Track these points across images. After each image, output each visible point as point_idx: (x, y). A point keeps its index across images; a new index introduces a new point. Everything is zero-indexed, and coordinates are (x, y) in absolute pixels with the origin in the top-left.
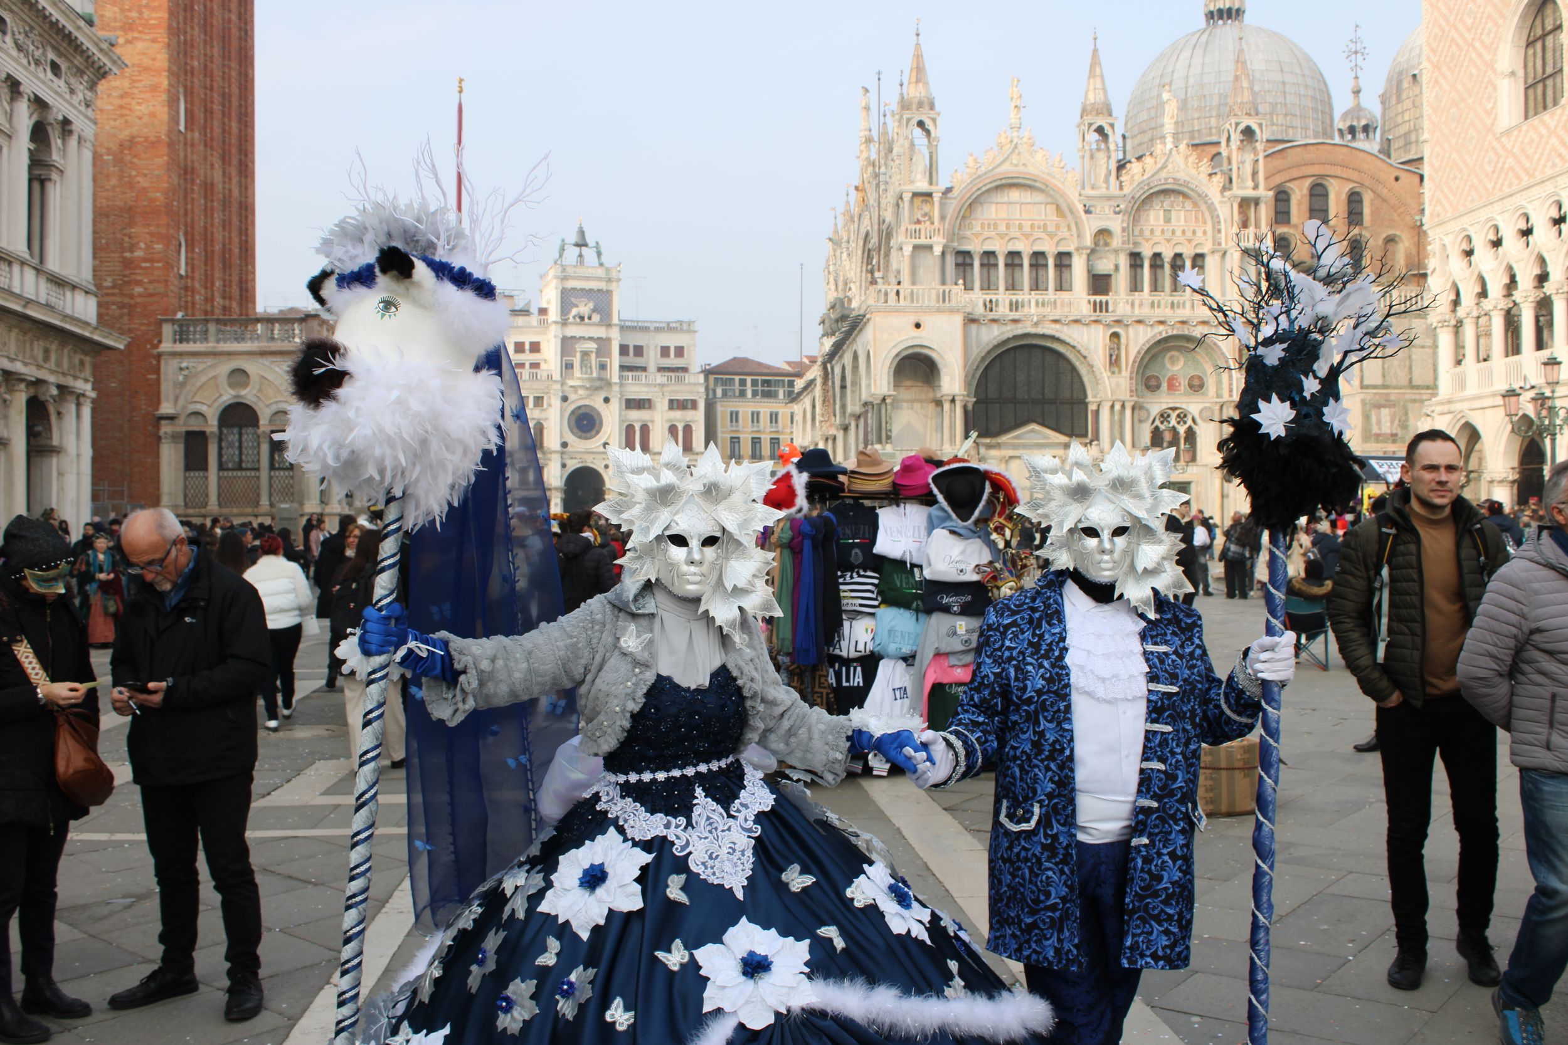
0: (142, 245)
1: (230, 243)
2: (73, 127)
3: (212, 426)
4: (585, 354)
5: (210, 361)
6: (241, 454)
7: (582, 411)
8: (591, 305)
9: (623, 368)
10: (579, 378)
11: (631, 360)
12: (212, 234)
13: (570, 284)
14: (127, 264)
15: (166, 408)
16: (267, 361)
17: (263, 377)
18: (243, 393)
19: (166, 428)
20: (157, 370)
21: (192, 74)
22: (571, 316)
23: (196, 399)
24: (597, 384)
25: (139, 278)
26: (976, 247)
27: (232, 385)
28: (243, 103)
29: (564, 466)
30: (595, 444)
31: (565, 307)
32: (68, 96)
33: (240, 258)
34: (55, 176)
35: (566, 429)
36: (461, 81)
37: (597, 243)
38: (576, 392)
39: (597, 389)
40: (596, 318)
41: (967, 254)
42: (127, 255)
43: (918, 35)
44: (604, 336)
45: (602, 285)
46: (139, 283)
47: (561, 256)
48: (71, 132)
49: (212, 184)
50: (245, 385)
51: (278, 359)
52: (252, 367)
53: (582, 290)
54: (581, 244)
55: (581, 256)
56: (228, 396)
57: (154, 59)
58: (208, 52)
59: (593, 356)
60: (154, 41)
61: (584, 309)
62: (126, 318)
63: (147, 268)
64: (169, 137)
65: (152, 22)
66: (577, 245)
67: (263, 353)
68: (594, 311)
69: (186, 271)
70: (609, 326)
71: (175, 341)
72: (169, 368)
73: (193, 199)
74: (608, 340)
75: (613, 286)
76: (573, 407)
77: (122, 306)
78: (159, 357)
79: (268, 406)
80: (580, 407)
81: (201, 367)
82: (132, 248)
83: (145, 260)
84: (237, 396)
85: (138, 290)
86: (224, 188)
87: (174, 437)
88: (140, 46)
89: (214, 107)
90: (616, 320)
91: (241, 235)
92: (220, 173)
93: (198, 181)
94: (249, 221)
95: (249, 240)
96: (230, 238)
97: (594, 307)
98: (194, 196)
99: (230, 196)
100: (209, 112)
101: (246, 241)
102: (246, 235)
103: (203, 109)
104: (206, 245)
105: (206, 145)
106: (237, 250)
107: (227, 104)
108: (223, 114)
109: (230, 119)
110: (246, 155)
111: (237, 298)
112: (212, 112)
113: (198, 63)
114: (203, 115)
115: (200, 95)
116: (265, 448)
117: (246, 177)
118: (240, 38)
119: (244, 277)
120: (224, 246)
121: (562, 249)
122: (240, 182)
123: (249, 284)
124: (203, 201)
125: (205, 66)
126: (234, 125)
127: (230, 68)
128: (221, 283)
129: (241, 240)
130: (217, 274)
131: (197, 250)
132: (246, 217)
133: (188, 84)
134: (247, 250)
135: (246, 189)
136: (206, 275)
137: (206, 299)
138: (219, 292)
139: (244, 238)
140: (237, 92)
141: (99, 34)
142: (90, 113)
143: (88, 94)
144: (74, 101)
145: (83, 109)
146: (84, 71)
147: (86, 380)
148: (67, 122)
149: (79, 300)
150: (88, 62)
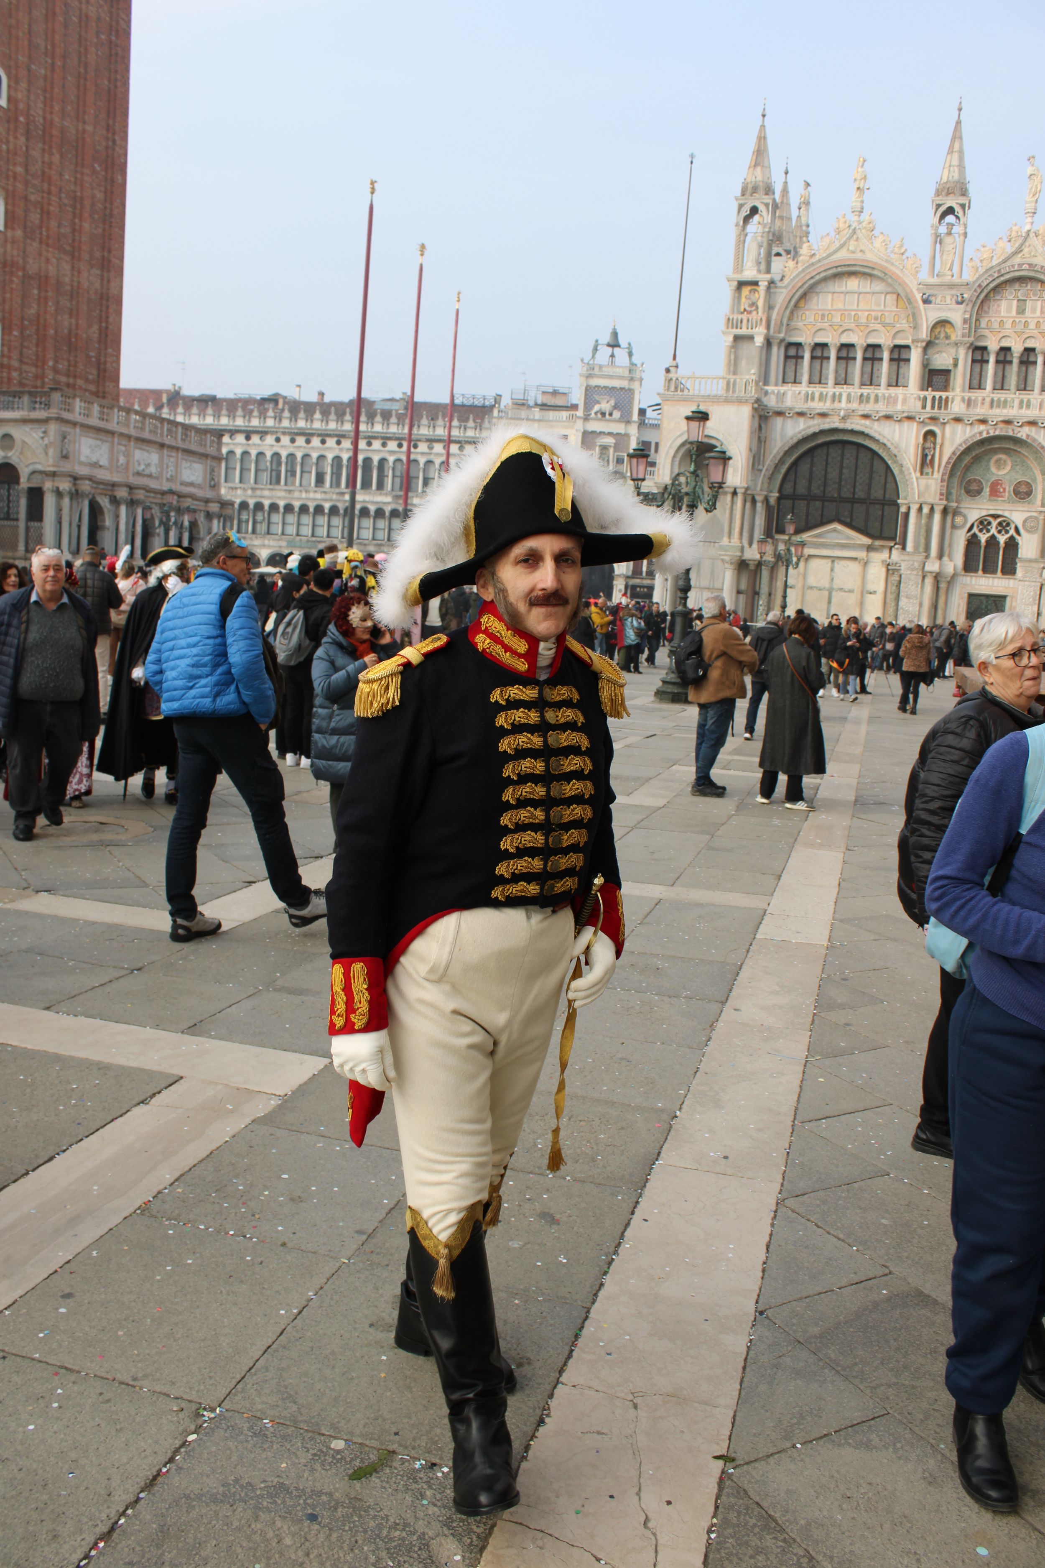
1: (77, 329)
4: (604, 448)
8: (612, 403)
12: (45, 320)
13: (595, 382)
16: (27, 428)
17: (24, 442)
18: (10, 454)
22: (593, 412)
26: (806, 338)
27: (2, 447)
28: (108, 205)
31: (588, 406)
33: (99, 342)
36: (373, 183)
37: (629, 344)
40: (617, 414)
41: (799, 345)
43: (764, 116)
44: (623, 432)
45: (624, 384)
47: (593, 357)
49: (47, 277)
50: (10, 447)
51: (35, 426)
52: (18, 433)
53: (606, 387)
54: (614, 344)
55: (612, 356)
58: (46, 160)
59: (611, 450)
61: (606, 406)
66: (609, 345)
67: (25, 421)
68: (615, 407)
70: (628, 422)
73: (12, 289)
74: (627, 435)
75: (635, 386)
79: (27, 466)
84: (5, 457)
86: (72, 281)
89: (52, 208)
90: (635, 417)
91: (101, 322)
92: (66, 267)
93: (20, 274)
94: (111, 310)
95: (110, 327)
96: (77, 324)
97: (616, 404)
98: (14, 286)
99: (79, 287)
100: (45, 214)
101: (107, 328)
102: (107, 322)
103: (39, 211)
104: (38, 330)
105: (41, 242)
106: (96, 335)
107: (79, 206)
108: (74, 214)
109: (81, 219)
110: (110, 252)
111: (91, 377)
112: (48, 213)
113: (27, 170)
114: (38, 216)
115: (32, 198)
116: (23, 502)
117: (109, 271)
118: (107, 148)
119: (103, 359)
120: (70, 331)
121: (595, 349)
122: (102, 276)
123: (108, 365)
124: (36, 292)
125: (43, 172)
126: (86, 226)
127: (82, 174)
128: (66, 363)
129: (100, 326)
130: (50, 355)
131: (15, 333)
132: (108, 307)
133: (10, 188)
134: (107, 336)
135: (109, 281)
136: (37, 355)
137: (36, 377)
138: (56, 371)
139: (104, 325)
140: (100, 195)
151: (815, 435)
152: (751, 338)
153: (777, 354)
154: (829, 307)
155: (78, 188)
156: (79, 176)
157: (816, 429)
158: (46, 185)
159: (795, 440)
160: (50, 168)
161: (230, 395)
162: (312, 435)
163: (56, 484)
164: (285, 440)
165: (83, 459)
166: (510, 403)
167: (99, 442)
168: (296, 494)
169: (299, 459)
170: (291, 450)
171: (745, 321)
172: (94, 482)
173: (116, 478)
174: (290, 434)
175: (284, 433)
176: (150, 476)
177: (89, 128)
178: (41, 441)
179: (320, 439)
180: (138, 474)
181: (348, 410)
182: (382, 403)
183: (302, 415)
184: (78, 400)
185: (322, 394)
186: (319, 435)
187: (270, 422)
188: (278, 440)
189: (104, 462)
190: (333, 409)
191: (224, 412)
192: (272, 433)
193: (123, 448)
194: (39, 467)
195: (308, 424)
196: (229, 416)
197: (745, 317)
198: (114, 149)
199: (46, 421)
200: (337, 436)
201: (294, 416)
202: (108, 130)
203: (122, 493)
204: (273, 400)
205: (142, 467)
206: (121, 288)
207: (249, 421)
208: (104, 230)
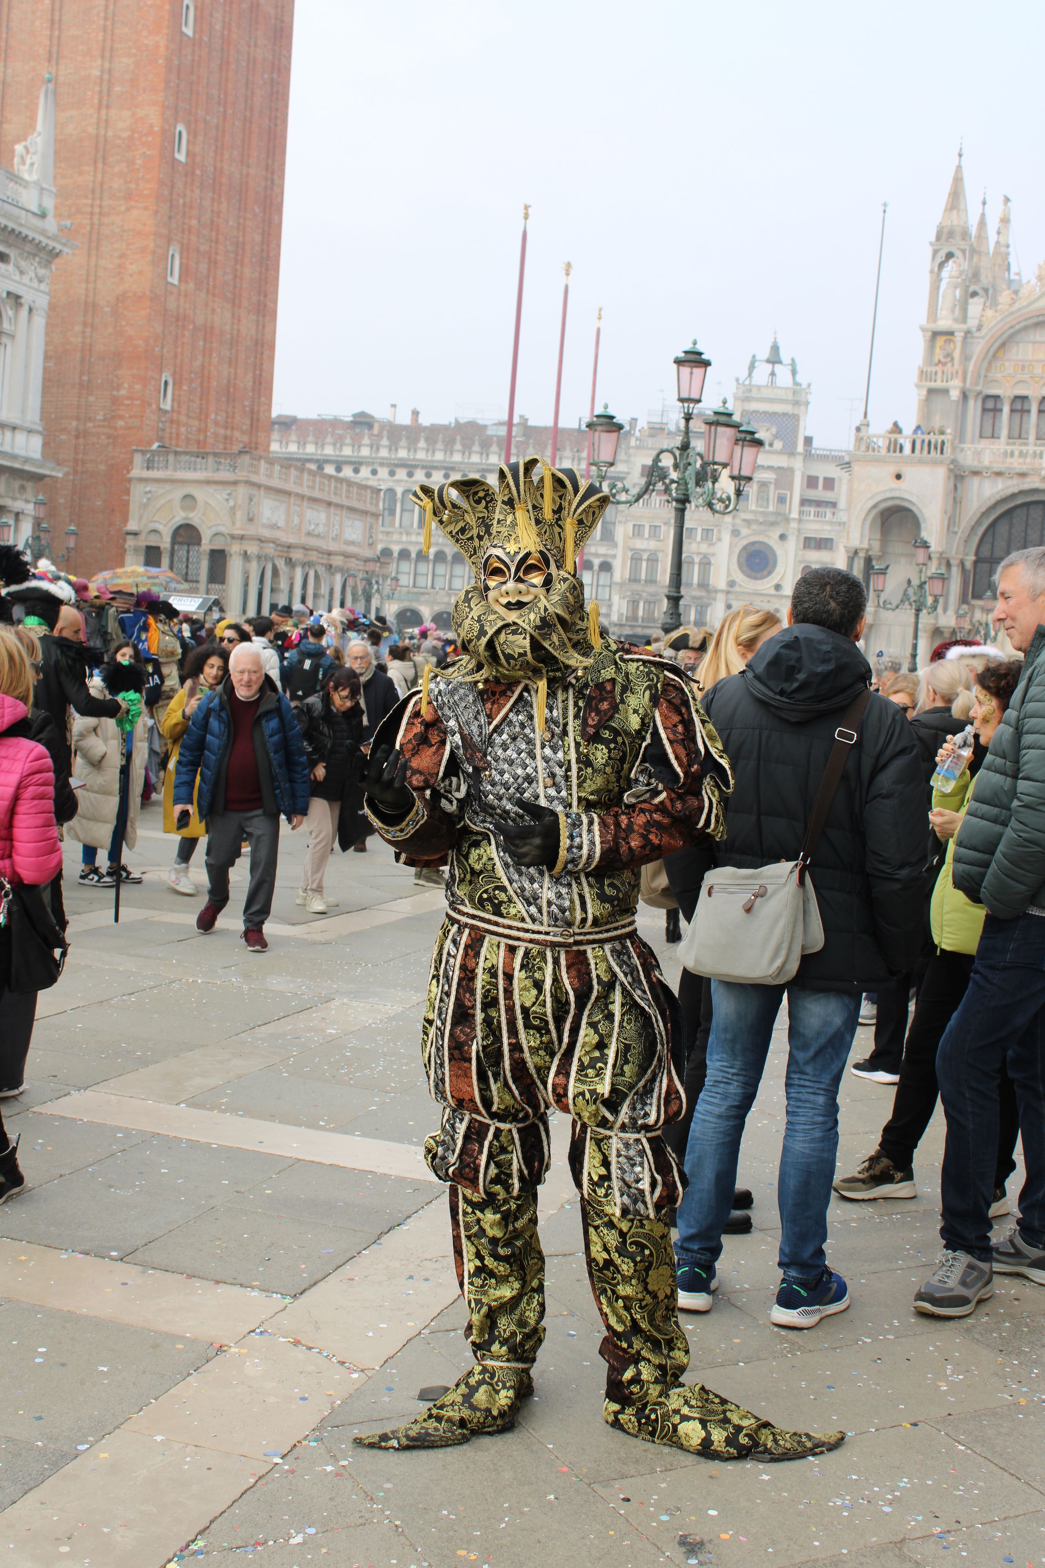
0: (126, 385)
1: (235, 378)
2: (23, 301)
3: (165, 543)
4: (764, 485)
5: (168, 487)
6: (187, 567)
7: (757, 547)
8: (774, 430)
9: (804, 502)
10: (752, 512)
11: (819, 493)
12: (209, 372)
13: (752, 406)
14: (115, 401)
15: (132, 526)
16: (211, 489)
17: (207, 503)
18: (191, 515)
19: (130, 542)
20: (127, 492)
21: (190, 232)
23: (155, 519)
24: (772, 519)
25: (122, 413)
26: (1006, 391)
27: (184, 508)
28: (265, 248)
29: (729, 607)
30: (766, 585)
32: (17, 277)
33: (253, 390)
34: (5, 340)
35: (735, 566)
37: (793, 360)
38: (749, 527)
39: (773, 524)
40: (778, 445)
41: (997, 398)
42: (115, 393)
43: (960, 156)
44: (786, 465)
45: (788, 408)
46: (121, 417)
47: (750, 374)
48: (21, 305)
49: (212, 328)
50: (192, 508)
51: (220, 487)
52: (199, 493)
53: (765, 413)
54: (774, 359)
55: (773, 374)
56: (180, 517)
57: (145, 225)
58: (215, 209)
59: (772, 487)
60: (146, 208)
61: (765, 435)
62: (110, 448)
63: (128, 405)
64: (152, 292)
65: (146, 192)
66: (768, 361)
67: (208, 482)
68: (776, 436)
69: (172, 407)
70: (793, 454)
71: (142, 469)
72: (137, 493)
73: (183, 343)
74: (791, 470)
75: (800, 411)
76: (745, 542)
77: (109, 437)
78: (130, 480)
79: (210, 528)
80: (753, 543)
81: (161, 491)
82: (118, 387)
83: (128, 398)
84: (186, 518)
85: (121, 423)
86: (232, 329)
87: (136, 550)
88: (135, 213)
89: (219, 258)
90: (800, 448)
91: (255, 369)
92: (228, 315)
93: (191, 327)
94: (265, 357)
95: (264, 374)
96: (236, 374)
97: (777, 432)
98: (185, 340)
99: (238, 336)
100: (213, 263)
101: (261, 375)
102: (261, 370)
103: (206, 260)
104: (202, 382)
105: (208, 292)
106: (251, 384)
107: (240, 252)
108: (236, 261)
109: (242, 265)
110: (266, 296)
111: (244, 428)
112: (216, 262)
113: (199, 221)
114: (206, 266)
115: (202, 248)
116: (205, 565)
117: (264, 316)
118: (266, 188)
119: (256, 409)
120: (229, 381)
121: (752, 367)
122: (258, 321)
123: (261, 414)
124: (201, 343)
125: (212, 222)
126: (247, 271)
127: (245, 219)
128: (224, 415)
129: (255, 374)
130: (212, 408)
131: (185, 388)
132: (262, 353)
133: (185, 241)
134: (260, 383)
135: (264, 326)
136: (201, 409)
137: (199, 430)
138: (216, 423)
139: (258, 372)
140: (258, 238)
141: (51, 225)
142: (43, 287)
143: (42, 272)
144: (26, 280)
145: (35, 284)
146: (35, 255)
147: (27, 501)
148: (18, 297)
149: (21, 438)
150: (39, 247)
151: (1013, 496)
152: (945, 391)
153: (974, 407)
154: (1030, 358)
155: (241, 234)
156: (241, 221)
157: (1016, 490)
158: (214, 234)
159: (993, 501)
160: (219, 217)
161: (313, 416)
162: (416, 467)
163: (244, 548)
164: (383, 472)
165: (264, 521)
166: (646, 427)
167: (278, 503)
168: (395, 537)
169: (399, 496)
170: (390, 484)
171: (940, 374)
172: (320, 552)
173: (291, 539)
174: (389, 465)
175: (382, 465)
176: (318, 536)
177: (252, 171)
178: (225, 503)
179: (424, 471)
180: (309, 534)
181: (458, 438)
182: (495, 427)
183: (403, 443)
184: (263, 462)
185: (415, 414)
186: (423, 467)
187: (365, 452)
188: (374, 472)
189: (281, 523)
190: (441, 436)
191: (311, 438)
192: (368, 464)
193: (297, 509)
194: (222, 529)
195: (411, 453)
196: (317, 444)
197: (939, 369)
198: (272, 190)
199: (235, 483)
200: (445, 468)
201: (394, 446)
202: (267, 170)
203: (297, 555)
204: (363, 422)
205: (313, 527)
206: (275, 332)
207: (341, 450)
208: (261, 273)
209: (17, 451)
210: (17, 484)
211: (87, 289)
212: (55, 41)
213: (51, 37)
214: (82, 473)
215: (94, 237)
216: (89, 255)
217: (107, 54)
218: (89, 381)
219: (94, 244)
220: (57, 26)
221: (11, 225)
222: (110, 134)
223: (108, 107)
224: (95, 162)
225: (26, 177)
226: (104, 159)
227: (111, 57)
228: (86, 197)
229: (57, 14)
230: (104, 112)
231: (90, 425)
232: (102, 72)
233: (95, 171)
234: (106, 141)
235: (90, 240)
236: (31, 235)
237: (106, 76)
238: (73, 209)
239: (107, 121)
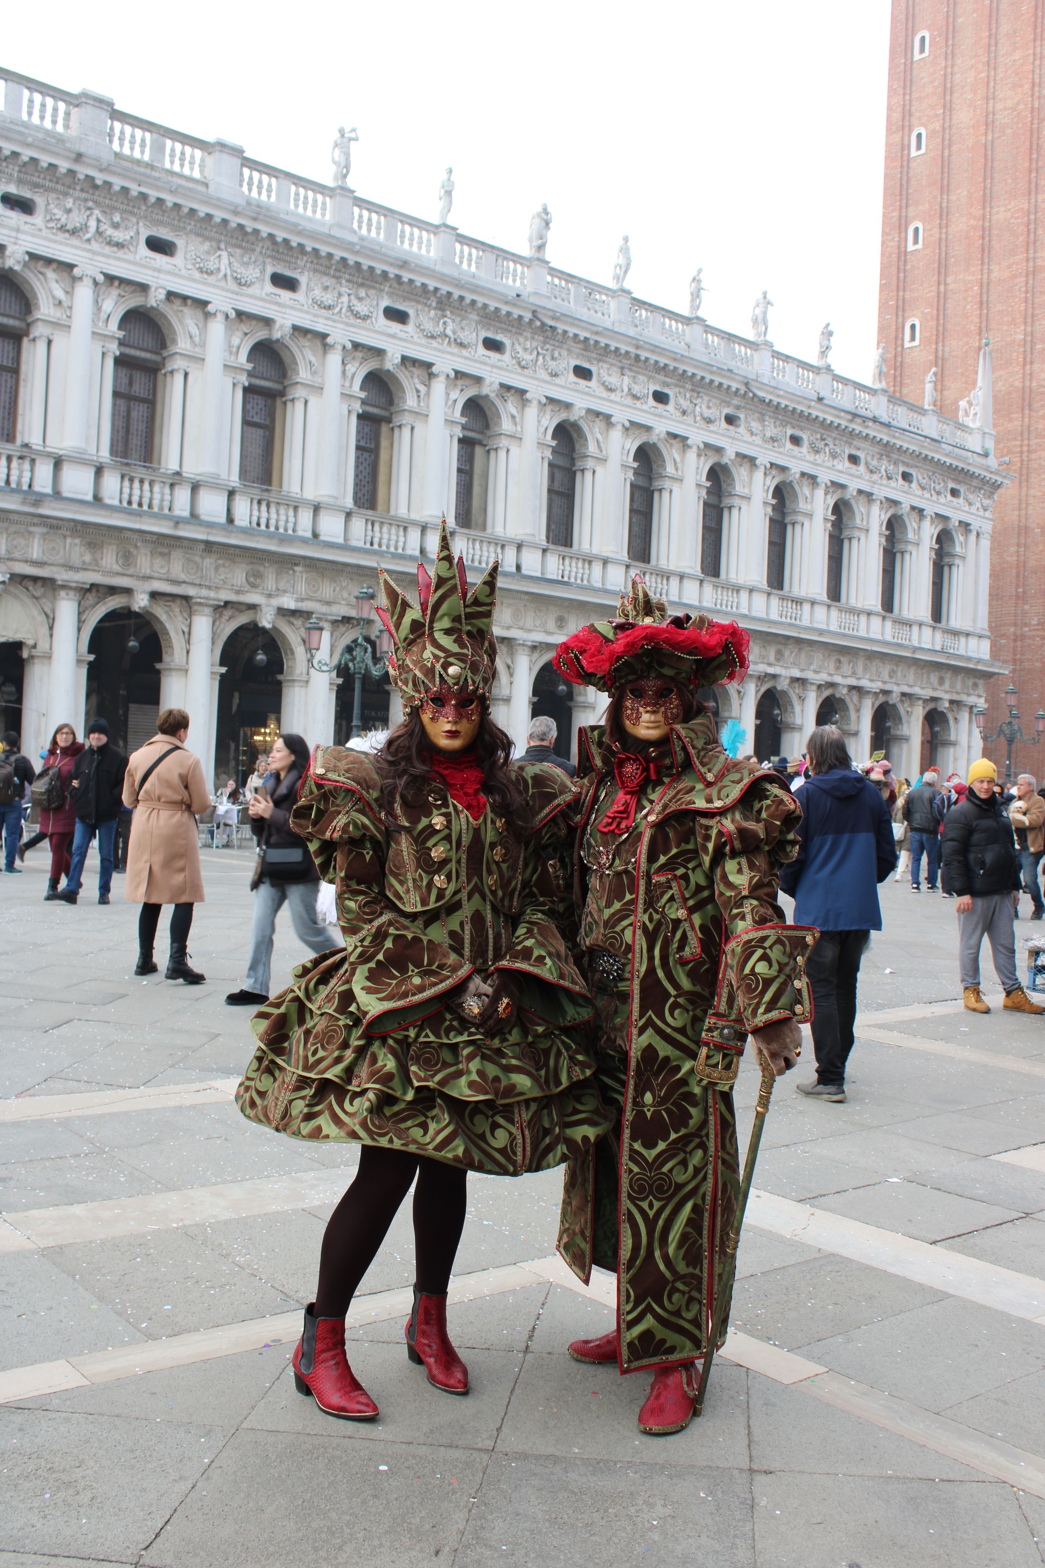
2: (972, 527)
32: (967, 508)
34: (957, 561)
48: (970, 531)
141: (992, 462)
142: (988, 514)
143: (986, 502)
144: (973, 509)
145: (981, 513)
146: (980, 489)
147: (979, 696)
148: (968, 525)
149: (973, 642)
150: (984, 481)
209: (970, 654)
210: (970, 682)
211: (1019, 516)
212: (984, 318)
213: (981, 315)
214: (1021, 670)
215: (1024, 471)
216: (1020, 487)
217: (1029, 320)
218: (1024, 592)
219: (1024, 478)
220: (985, 306)
221: (961, 465)
222: (1034, 384)
223: (1031, 363)
224: (1023, 410)
225: (971, 425)
226: (1030, 406)
227: (1033, 322)
228: (1015, 439)
229: (985, 296)
230: (1028, 367)
231: (1026, 629)
232: (1025, 335)
233: (1023, 417)
234: (1031, 390)
235: (1021, 475)
236: (977, 471)
237: (1029, 338)
238: (1005, 451)
239: (1031, 374)
